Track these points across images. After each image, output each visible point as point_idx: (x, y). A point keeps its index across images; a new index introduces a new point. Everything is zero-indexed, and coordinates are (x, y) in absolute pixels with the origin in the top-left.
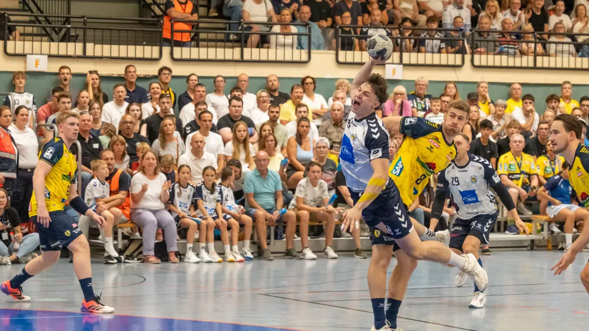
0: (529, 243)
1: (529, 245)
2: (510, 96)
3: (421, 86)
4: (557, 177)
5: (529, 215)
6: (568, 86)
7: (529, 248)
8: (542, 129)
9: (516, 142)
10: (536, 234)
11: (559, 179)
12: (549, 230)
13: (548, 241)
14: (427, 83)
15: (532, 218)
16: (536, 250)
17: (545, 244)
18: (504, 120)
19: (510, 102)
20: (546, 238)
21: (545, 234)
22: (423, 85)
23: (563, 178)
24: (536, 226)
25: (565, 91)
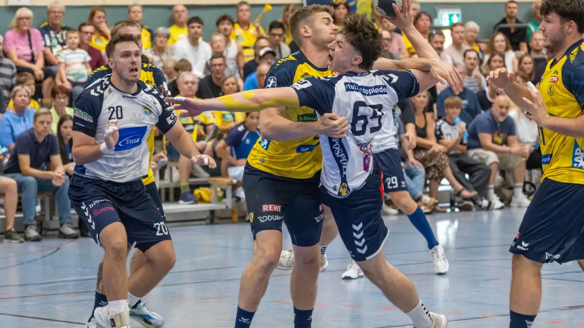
0: (207, 215)
1: (208, 218)
2: (172, 22)
3: (57, 14)
4: (241, 128)
5: (205, 177)
6: (245, 7)
7: (208, 221)
8: (215, 65)
9: (187, 83)
10: (216, 203)
11: (244, 132)
12: (234, 196)
13: (232, 211)
14: (64, 9)
15: (210, 182)
16: (217, 224)
17: (229, 215)
18: (167, 54)
19: (173, 30)
20: (230, 207)
21: (229, 202)
22: (59, 12)
23: (248, 130)
24: (216, 192)
25: (241, 14)
